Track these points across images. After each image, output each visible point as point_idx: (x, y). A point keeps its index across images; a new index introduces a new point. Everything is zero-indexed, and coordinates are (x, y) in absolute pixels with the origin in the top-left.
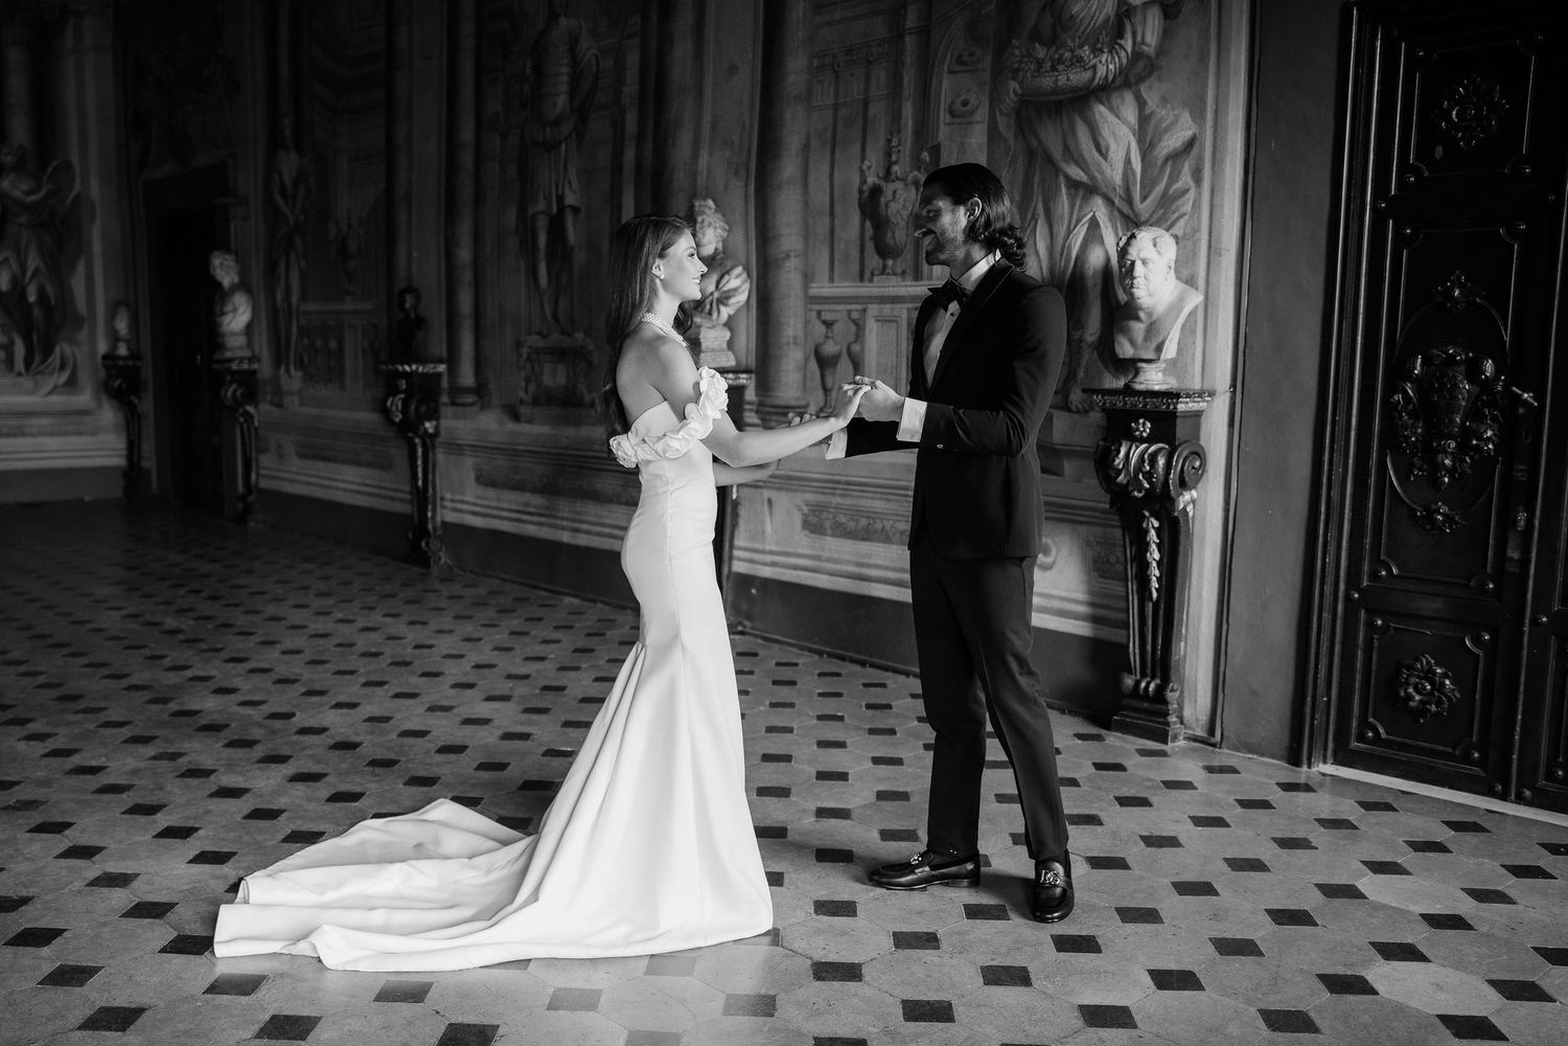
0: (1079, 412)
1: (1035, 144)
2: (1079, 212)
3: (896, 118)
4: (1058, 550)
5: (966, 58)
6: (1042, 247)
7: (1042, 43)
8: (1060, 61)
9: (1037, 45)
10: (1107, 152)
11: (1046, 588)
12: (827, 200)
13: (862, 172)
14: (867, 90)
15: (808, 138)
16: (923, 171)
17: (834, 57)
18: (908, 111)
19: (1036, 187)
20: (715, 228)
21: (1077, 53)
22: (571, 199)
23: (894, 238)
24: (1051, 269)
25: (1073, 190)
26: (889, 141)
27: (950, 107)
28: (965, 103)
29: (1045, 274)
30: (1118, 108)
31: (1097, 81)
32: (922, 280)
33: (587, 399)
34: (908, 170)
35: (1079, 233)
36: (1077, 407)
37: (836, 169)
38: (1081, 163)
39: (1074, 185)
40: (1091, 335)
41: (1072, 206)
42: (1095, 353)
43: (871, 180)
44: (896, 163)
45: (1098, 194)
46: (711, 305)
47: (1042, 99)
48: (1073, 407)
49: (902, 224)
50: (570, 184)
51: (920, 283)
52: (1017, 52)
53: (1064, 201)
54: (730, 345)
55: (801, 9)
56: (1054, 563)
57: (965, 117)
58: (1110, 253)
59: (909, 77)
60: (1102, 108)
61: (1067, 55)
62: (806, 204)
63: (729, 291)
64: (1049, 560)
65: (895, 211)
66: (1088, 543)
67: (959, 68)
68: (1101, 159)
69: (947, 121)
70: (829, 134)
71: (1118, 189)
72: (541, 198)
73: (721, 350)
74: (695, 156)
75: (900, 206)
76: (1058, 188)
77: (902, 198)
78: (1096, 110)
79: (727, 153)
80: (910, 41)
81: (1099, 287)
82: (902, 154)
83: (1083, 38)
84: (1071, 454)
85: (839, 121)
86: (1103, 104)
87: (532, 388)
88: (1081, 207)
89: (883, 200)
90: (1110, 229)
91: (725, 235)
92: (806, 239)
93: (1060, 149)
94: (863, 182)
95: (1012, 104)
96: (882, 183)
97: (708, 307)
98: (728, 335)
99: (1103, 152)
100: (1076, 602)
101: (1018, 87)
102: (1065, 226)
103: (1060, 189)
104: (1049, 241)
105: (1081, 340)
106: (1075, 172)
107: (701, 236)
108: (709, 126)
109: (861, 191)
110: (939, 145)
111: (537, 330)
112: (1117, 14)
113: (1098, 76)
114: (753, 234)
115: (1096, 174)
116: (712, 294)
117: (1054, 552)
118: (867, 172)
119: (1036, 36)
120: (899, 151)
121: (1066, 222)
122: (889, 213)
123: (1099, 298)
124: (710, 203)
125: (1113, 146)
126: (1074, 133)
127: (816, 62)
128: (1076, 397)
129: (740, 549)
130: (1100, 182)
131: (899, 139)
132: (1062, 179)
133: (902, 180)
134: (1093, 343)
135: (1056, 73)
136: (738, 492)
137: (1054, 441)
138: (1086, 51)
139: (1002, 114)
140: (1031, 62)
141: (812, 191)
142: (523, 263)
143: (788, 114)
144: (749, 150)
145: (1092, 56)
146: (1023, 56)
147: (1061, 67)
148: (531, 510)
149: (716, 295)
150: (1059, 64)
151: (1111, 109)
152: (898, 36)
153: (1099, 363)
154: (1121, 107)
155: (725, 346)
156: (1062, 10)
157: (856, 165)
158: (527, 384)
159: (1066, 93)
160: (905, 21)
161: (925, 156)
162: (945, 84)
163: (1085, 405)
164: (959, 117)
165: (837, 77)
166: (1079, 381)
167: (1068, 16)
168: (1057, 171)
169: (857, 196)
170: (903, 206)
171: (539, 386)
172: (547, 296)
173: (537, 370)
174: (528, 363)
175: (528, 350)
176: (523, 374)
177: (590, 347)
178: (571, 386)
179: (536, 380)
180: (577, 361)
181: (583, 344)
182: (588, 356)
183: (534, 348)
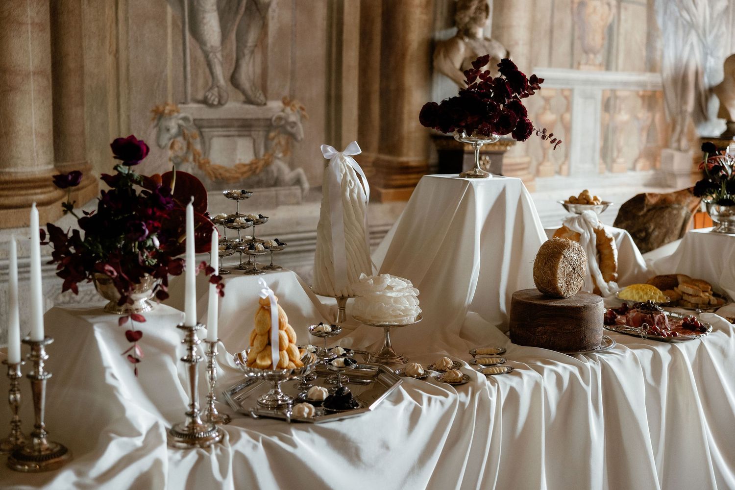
0: (683, 151)
6: (672, 56)
23: (594, 39)
24: (676, 70)
29: (673, 72)
35: (686, 50)
36: (682, 148)
38: (687, 10)
39: (685, 23)
40: (690, 108)
41: (684, 36)
42: (692, 118)
45: (693, 29)
49: (599, 30)
58: (698, 62)
65: (595, 21)
68: (695, 10)
71: (701, 28)
75: (598, 19)
81: (694, 82)
88: (687, 35)
89: (588, 12)
90: (698, 50)
99: (695, 6)
104: (674, 53)
105: (686, 111)
106: (685, 15)
115: (693, 18)
122: (591, 22)
123: (694, 88)
125: (700, 3)
128: (683, 143)
130: (695, 22)
133: (599, 0)
134: (691, 112)
137: (674, 170)
166: (685, 133)
169: (570, 5)
170: (601, 18)
171: (201, 167)
172: (219, 55)
173: (198, 147)
174: (180, 139)
175: (181, 122)
176: (170, 153)
177: (293, 118)
178: (261, 163)
179: (194, 160)
180: (272, 134)
181: (282, 114)
182: (289, 128)
183: (191, 119)
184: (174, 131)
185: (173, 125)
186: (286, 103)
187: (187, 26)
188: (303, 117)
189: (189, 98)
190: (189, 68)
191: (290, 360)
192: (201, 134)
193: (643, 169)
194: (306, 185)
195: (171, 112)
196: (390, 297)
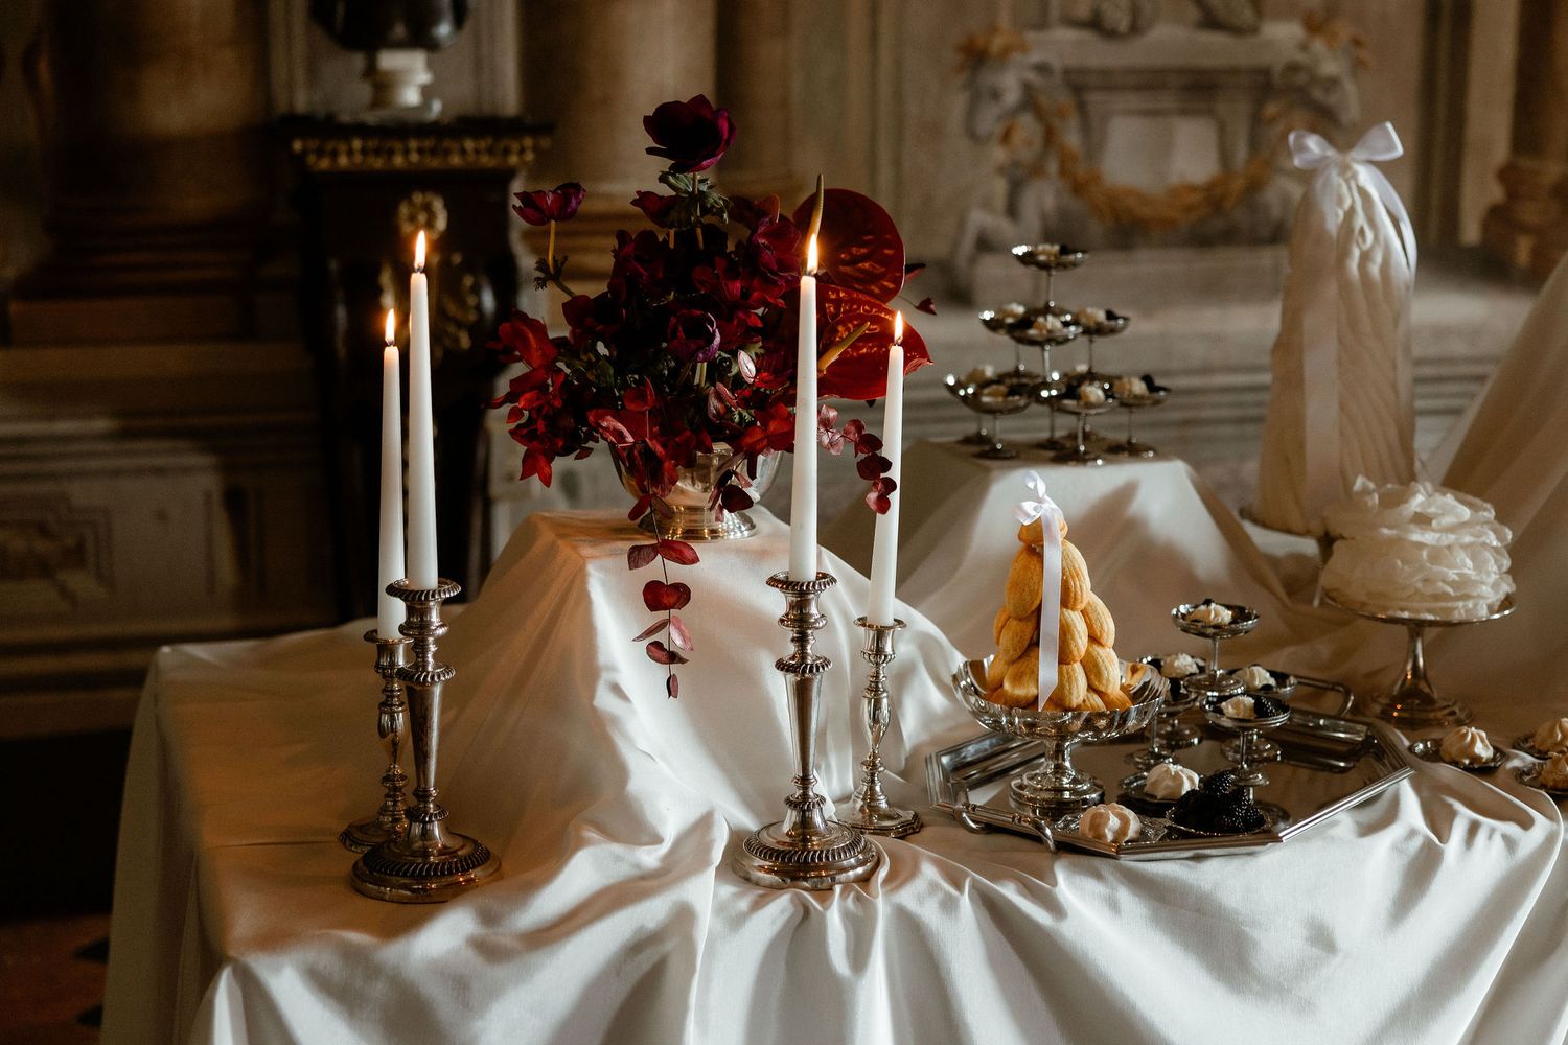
87: (1043, 198)
158: (1016, 188)
171: (1078, 188)
173: (1072, 139)
175: (1031, 76)
176: (999, 154)
177: (1330, 67)
178: (1238, 184)
180: (1271, 109)
181: (1300, 57)
182: (1318, 94)
184: (1012, 97)
185: (1010, 84)
186: (1314, 25)
188: (1358, 65)
189: (1055, 12)
191: (1091, 688)
192: (1082, 107)
195: (1006, 51)
196: (1420, 546)
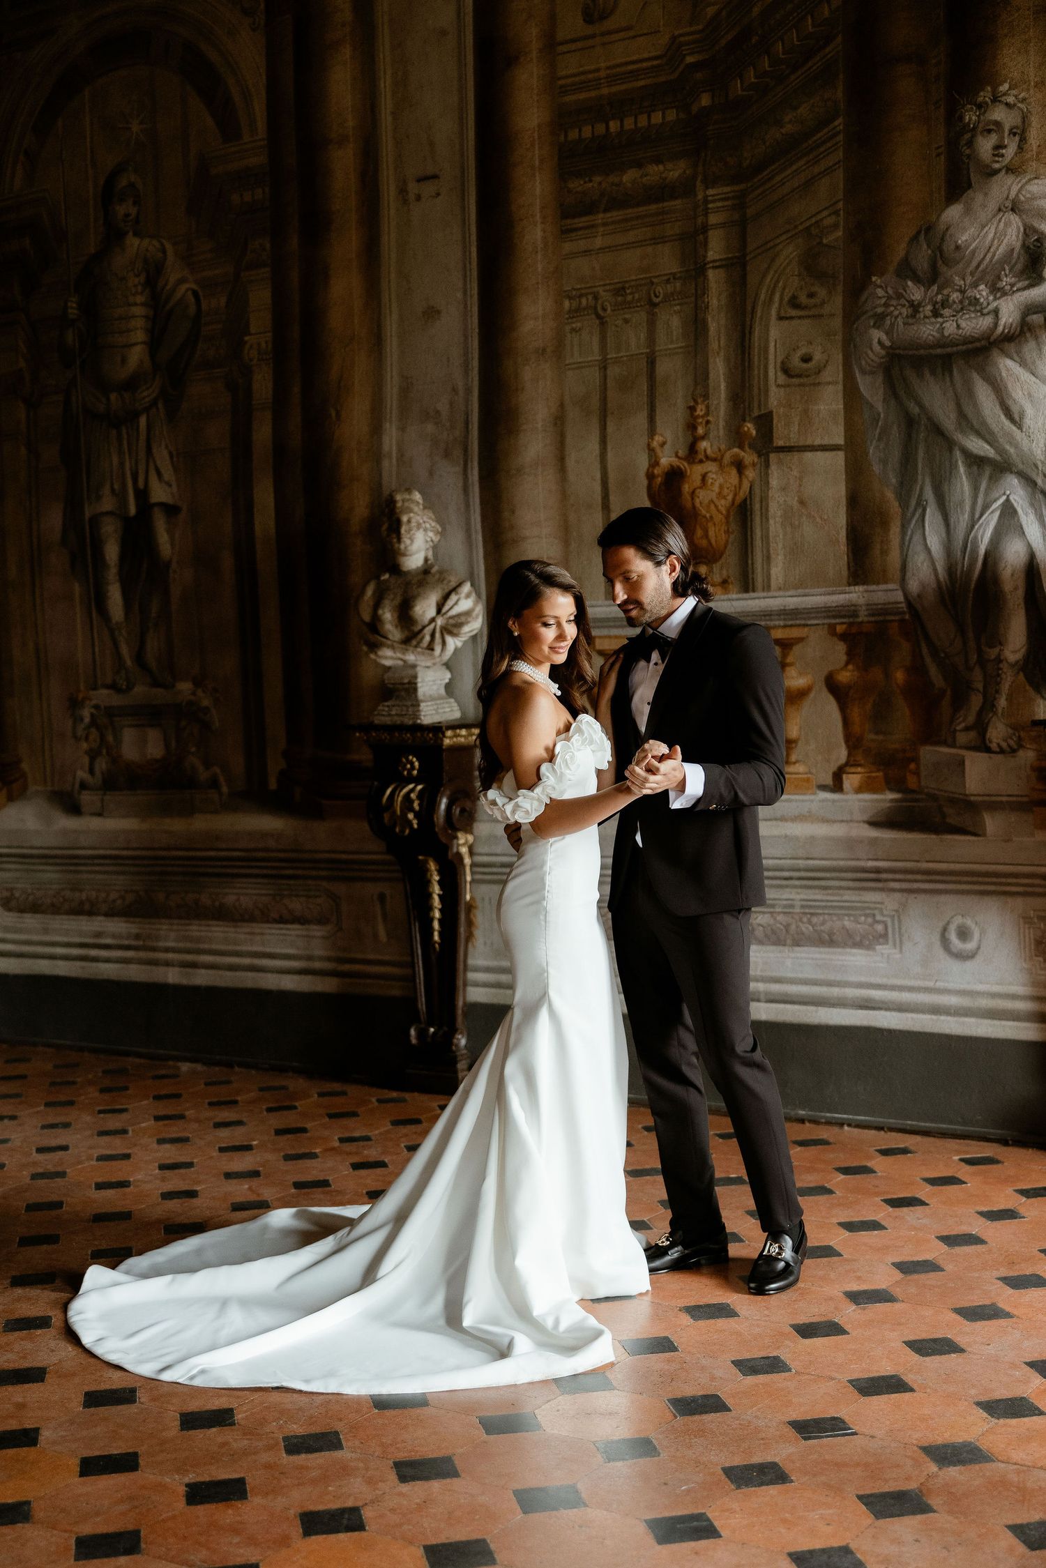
0: (1002, 751)
1: (916, 410)
2: (986, 494)
3: (700, 378)
4: (983, 932)
5: (803, 299)
6: (934, 541)
7: (917, 280)
8: (945, 303)
9: (910, 283)
10: (1021, 418)
11: (969, 983)
12: (597, 487)
13: (651, 450)
14: (651, 340)
15: (562, 405)
16: (747, 448)
17: (596, 298)
18: (719, 369)
19: (920, 465)
20: (425, 530)
21: (969, 293)
22: (159, 494)
23: (706, 536)
24: (951, 569)
25: (975, 468)
26: (692, 409)
27: (783, 363)
28: (806, 359)
29: (942, 580)
30: (1034, 363)
31: (1000, 329)
32: (754, 591)
33: (203, 775)
34: (723, 447)
35: (988, 524)
36: (998, 744)
37: (609, 448)
38: (984, 433)
39: (976, 462)
40: (1014, 652)
41: (975, 489)
42: (1021, 675)
43: (666, 460)
44: (703, 438)
45: (1011, 472)
46: (433, 635)
47: (922, 352)
48: (994, 746)
49: (719, 518)
50: (159, 474)
51: (752, 595)
52: (880, 292)
53: (962, 483)
54: (449, 688)
55: (539, 233)
56: (979, 948)
57: (808, 376)
58: (1034, 545)
59: (717, 325)
60: (1009, 362)
61: (955, 296)
62: (564, 495)
63: (459, 615)
64: (970, 946)
65: (706, 501)
66: (1027, 920)
67: (794, 313)
68: (1014, 428)
69: (780, 381)
70: (595, 402)
71: (1040, 465)
72: (106, 490)
73: (440, 698)
74: (376, 429)
75: (713, 495)
76: (954, 466)
77: (717, 484)
78: (1001, 366)
79: (430, 428)
80: (715, 278)
81: (1021, 592)
82: (712, 426)
83: (977, 275)
84: (994, 806)
85: (610, 383)
86: (1012, 359)
88: (988, 489)
89: (686, 488)
90: (1032, 517)
91: (436, 539)
92: (566, 542)
93: (953, 416)
94: (654, 463)
95: (876, 359)
96: (684, 465)
97: (428, 638)
98: (448, 675)
99: (1015, 418)
100: (1014, 997)
101: (884, 337)
102: (966, 516)
103: (956, 466)
104: (944, 535)
105: (999, 660)
106: (978, 446)
107: (408, 542)
108: (395, 390)
109: (650, 477)
110: (771, 412)
111: (109, 681)
112: (1024, 245)
113: (1002, 322)
114: (479, 538)
115: (1008, 447)
116: (433, 620)
117: (976, 935)
118: (658, 450)
119: (906, 270)
120: (708, 422)
121: (968, 508)
122: (698, 505)
123: (1022, 605)
124: (417, 496)
125: (1029, 411)
126: (971, 394)
127: (567, 304)
128: (997, 732)
129: (477, 969)
130: (1014, 456)
131: (708, 407)
132: (958, 454)
133: (715, 460)
134: (1017, 662)
135: (940, 320)
136: (471, 891)
137: (967, 792)
138: (983, 292)
139: (863, 372)
140: (904, 306)
141: (572, 477)
142: (77, 588)
143: (527, 374)
144: (467, 423)
145: (991, 298)
146: (889, 298)
147: (946, 312)
148: (108, 941)
149: (440, 621)
150: (944, 308)
151: (1023, 363)
152: (696, 271)
153: (1028, 687)
154: (1038, 362)
155: (442, 691)
156: (943, 239)
157: (645, 440)
159: (957, 345)
160: (706, 252)
161: (750, 428)
162: (775, 332)
163: (1012, 743)
164: (799, 376)
165: (603, 323)
166: (1000, 711)
167: (953, 247)
168: (950, 444)
169: (645, 482)
170: (720, 493)
172: (124, 632)
174: (93, 730)
179: (108, 754)
183: (102, 707)
187: (93, 603)
190: (97, 650)
193: (859, 790)
194: (225, 789)
